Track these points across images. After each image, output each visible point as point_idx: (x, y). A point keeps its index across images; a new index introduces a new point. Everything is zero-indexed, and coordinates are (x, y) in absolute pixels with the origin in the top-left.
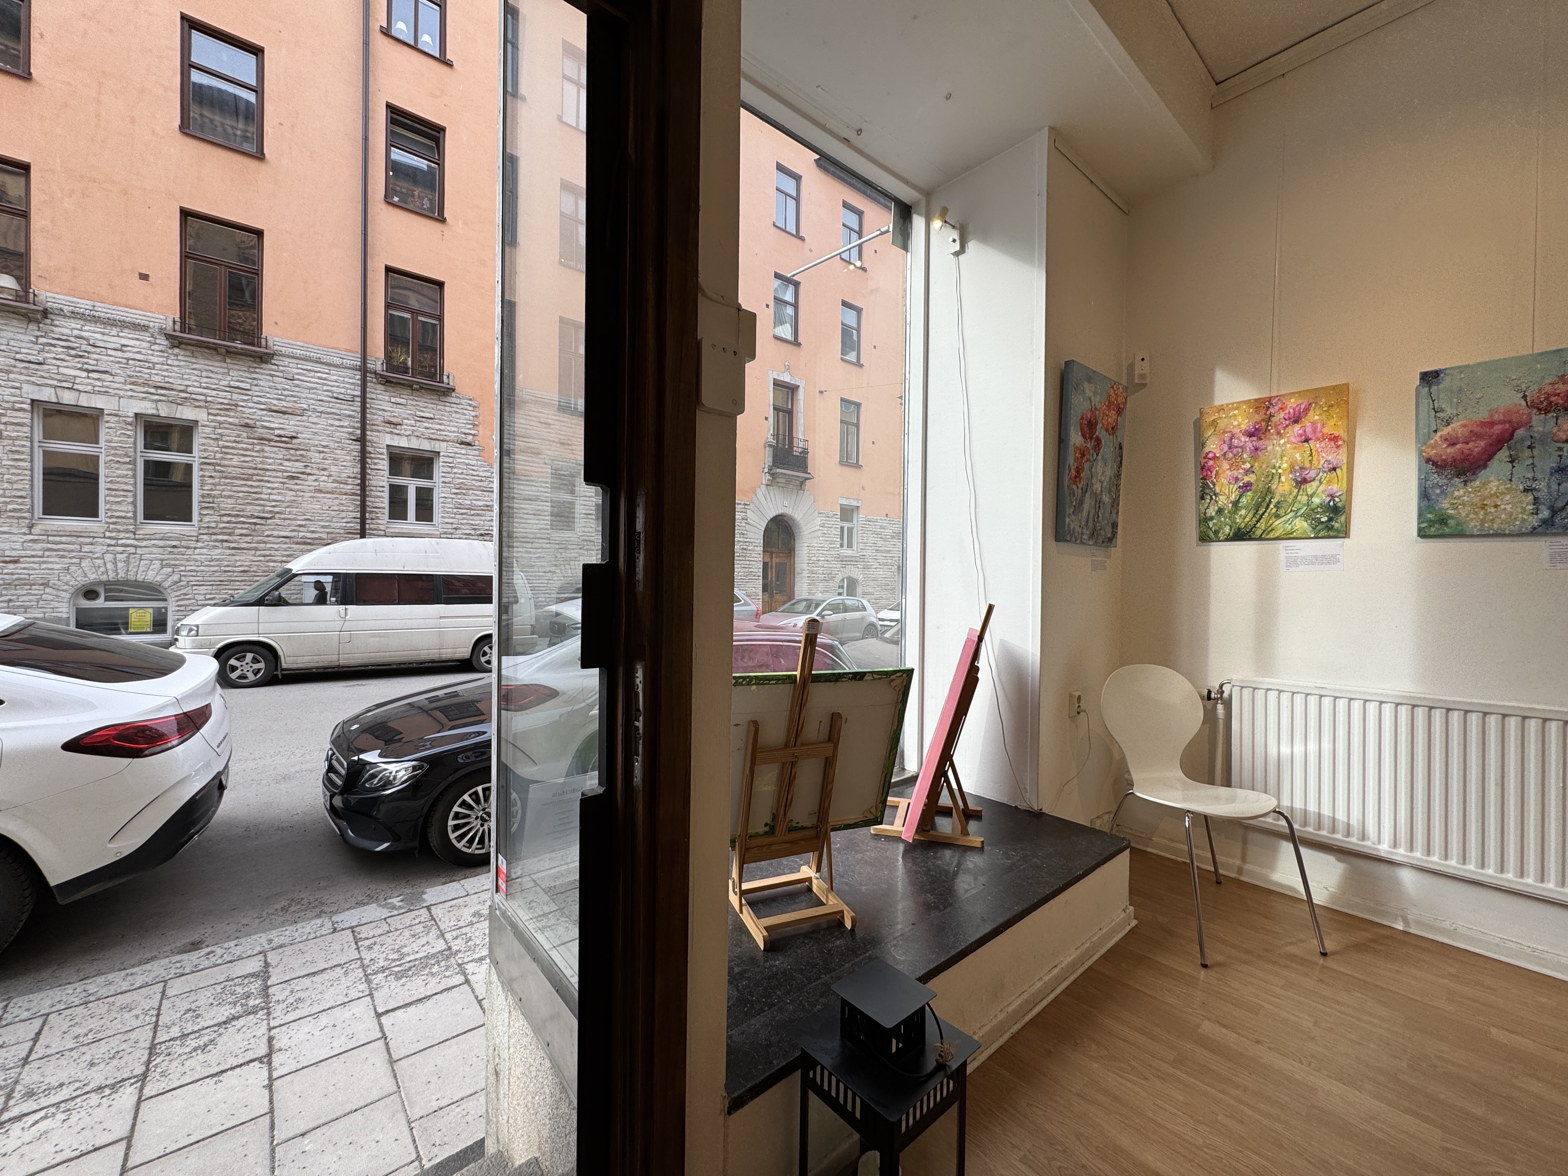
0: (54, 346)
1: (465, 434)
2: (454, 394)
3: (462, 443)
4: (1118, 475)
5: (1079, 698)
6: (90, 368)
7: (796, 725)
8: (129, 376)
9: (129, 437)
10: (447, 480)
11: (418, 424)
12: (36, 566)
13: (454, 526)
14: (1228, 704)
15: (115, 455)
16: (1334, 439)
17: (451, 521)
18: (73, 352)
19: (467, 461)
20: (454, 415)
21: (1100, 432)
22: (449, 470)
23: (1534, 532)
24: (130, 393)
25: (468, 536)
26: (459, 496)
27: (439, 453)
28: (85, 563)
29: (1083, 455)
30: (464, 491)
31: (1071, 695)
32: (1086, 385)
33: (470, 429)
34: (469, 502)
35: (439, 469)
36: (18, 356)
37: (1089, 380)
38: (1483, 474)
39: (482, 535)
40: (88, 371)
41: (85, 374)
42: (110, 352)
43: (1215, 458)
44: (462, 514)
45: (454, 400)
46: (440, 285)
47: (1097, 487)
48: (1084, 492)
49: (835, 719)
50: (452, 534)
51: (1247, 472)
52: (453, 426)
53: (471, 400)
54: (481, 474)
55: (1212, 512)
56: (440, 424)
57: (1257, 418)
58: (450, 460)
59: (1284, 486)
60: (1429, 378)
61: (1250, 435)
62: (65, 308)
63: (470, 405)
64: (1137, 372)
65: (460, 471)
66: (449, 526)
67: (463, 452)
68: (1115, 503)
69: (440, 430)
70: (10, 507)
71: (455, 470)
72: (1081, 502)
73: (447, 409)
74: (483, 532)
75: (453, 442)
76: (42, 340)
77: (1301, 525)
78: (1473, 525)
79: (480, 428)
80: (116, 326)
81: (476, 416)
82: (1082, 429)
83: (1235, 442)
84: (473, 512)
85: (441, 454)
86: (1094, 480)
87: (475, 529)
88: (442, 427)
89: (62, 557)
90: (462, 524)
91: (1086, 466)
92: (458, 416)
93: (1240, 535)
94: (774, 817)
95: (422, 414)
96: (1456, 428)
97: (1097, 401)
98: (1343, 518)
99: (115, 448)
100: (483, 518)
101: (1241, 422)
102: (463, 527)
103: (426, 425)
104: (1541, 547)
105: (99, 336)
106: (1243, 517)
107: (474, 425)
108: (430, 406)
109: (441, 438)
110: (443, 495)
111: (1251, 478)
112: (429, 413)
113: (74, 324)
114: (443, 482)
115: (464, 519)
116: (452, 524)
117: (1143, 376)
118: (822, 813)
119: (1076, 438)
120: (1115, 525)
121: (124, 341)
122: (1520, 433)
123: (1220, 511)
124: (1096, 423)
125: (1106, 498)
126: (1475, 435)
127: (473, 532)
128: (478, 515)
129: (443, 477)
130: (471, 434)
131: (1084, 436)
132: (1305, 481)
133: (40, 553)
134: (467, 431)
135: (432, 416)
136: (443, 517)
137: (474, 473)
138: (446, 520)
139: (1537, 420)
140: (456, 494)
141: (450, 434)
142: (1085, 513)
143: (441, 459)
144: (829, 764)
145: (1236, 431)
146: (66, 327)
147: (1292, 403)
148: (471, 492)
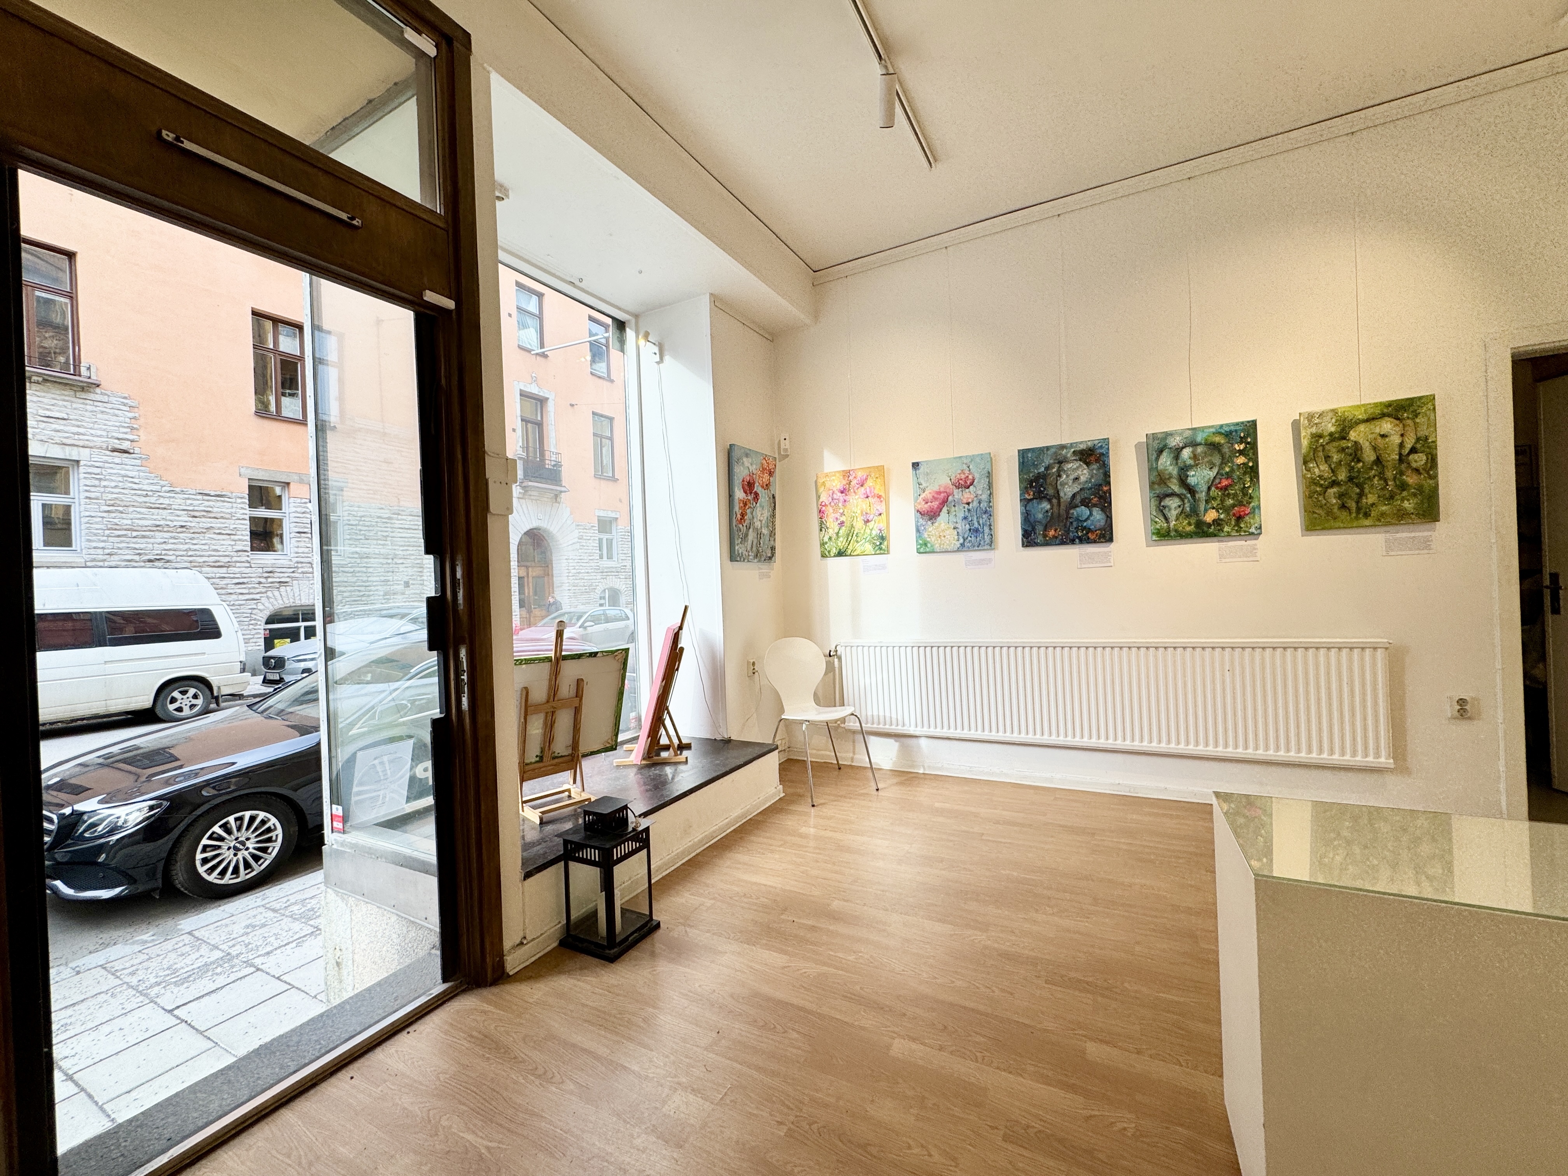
1: (119, 439)
2: (98, 390)
3: (114, 450)
4: (773, 516)
5: (754, 664)
7: (554, 689)
10: (92, 495)
11: (43, 425)
13: (107, 551)
14: (840, 658)
16: (879, 497)
17: (102, 545)
19: (123, 472)
20: (99, 416)
21: (757, 488)
22: (97, 483)
23: (958, 550)
25: (129, 564)
26: (113, 515)
27: (78, 462)
29: (745, 504)
30: (121, 509)
31: (748, 662)
32: (745, 459)
33: (126, 433)
34: (129, 522)
35: (78, 482)
37: (747, 455)
38: (939, 519)
39: (150, 561)
43: (825, 505)
44: (119, 536)
45: (98, 397)
46: (71, 256)
47: (758, 524)
48: (748, 528)
49: (579, 682)
50: (104, 560)
51: (842, 514)
52: (100, 429)
53: (125, 398)
54: (145, 487)
55: (826, 539)
56: (78, 426)
57: (844, 482)
58: (98, 471)
59: (859, 524)
60: (915, 465)
61: (842, 492)
63: (125, 405)
64: (782, 446)
65: (113, 484)
66: (100, 551)
67: (117, 460)
68: (772, 534)
69: (78, 434)
71: (104, 483)
72: (746, 535)
73: (88, 407)
74: (152, 557)
75: (101, 448)
77: (869, 548)
78: (937, 547)
79: (141, 433)
81: (135, 418)
82: (743, 488)
83: (835, 496)
84: (135, 534)
85: (82, 463)
86: (755, 520)
87: (140, 554)
88: (81, 430)
90: (119, 548)
91: (748, 511)
92: (106, 417)
93: (840, 554)
94: (542, 751)
95: (48, 413)
96: (927, 494)
97: (753, 468)
98: (886, 543)
100: (152, 540)
101: (837, 483)
102: (120, 552)
103: (54, 426)
104: (962, 557)
106: (841, 543)
107: (132, 429)
108: (61, 403)
109: (81, 443)
110: (87, 514)
111: (843, 519)
112: (60, 412)
114: (87, 498)
115: (121, 542)
116: (103, 548)
117: (786, 450)
118: (575, 745)
119: (739, 494)
120: (773, 549)
122: (950, 498)
123: (830, 538)
124: (754, 483)
125: (765, 531)
126: (935, 499)
127: (137, 558)
128: (144, 537)
129: (86, 491)
130: (128, 440)
131: (745, 492)
132: (868, 521)
134: (121, 436)
135: (66, 417)
136: (89, 541)
137: (135, 486)
138: (94, 544)
139: (956, 491)
140: (108, 512)
141: (95, 439)
142: (750, 542)
143: (82, 469)
144: (577, 711)
145: (835, 489)
147: (860, 474)
148: (131, 509)
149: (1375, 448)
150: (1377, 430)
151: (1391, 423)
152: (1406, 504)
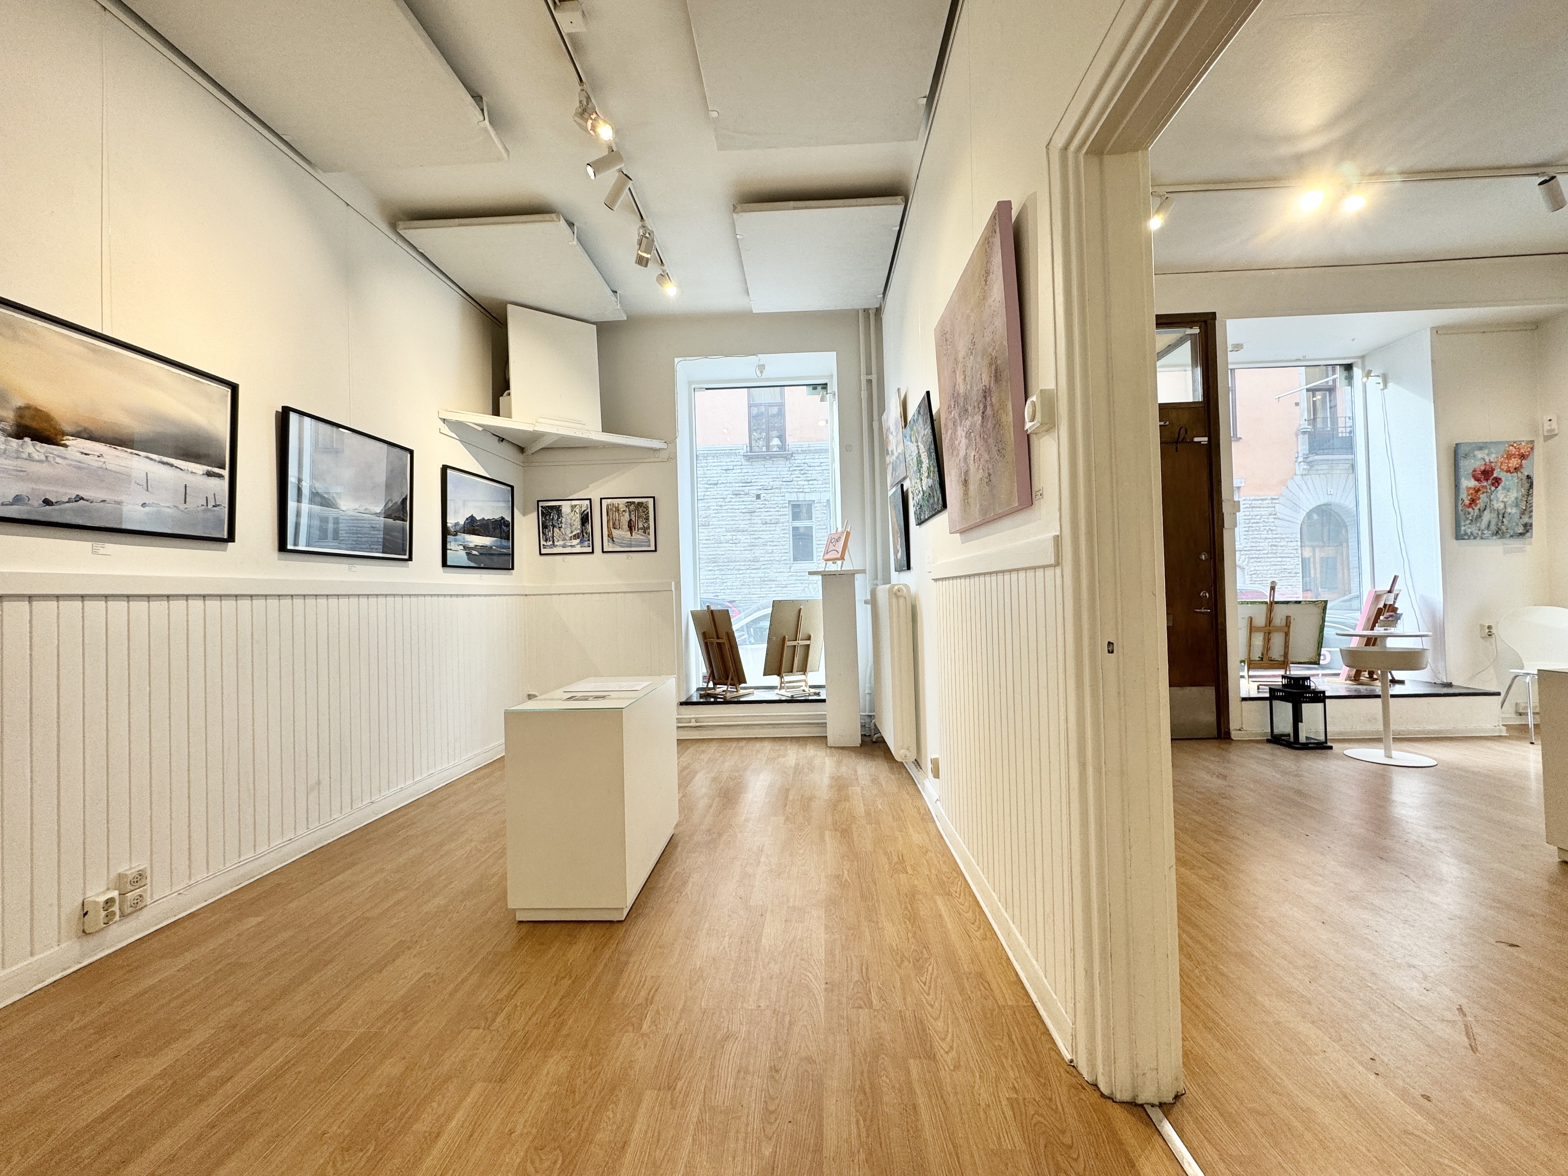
0: (795, 470)
4: (1528, 495)
5: (1489, 627)
6: (809, 479)
7: (1269, 620)
8: (824, 480)
9: (825, 514)
12: (792, 589)
15: (820, 525)
18: (802, 472)
21: (1499, 474)
24: (825, 489)
28: (810, 586)
29: (1478, 491)
31: (1482, 625)
32: (1481, 451)
36: (784, 480)
37: (1481, 449)
40: (808, 481)
41: (806, 483)
42: (817, 468)
47: (1499, 505)
48: (1483, 511)
49: (1288, 618)
62: (799, 449)
64: (1546, 428)
68: (1526, 512)
70: (783, 558)
72: (1481, 516)
76: (791, 469)
80: (817, 453)
82: (1475, 477)
86: (1494, 502)
89: (802, 583)
91: (1484, 496)
94: (1263, 654)
97: (1493, 458)
99: (819, 521)
105: (811, 460)
113: (802, 456)
117: (1551, 430)
118: (1286, 655)
119: (1468, 483)
120: (1527, 525)
121: (821, 461)
124: (1493, 470)
125: (1513, 510)
131: (1478, 480)
133: (794, 582)
142: (1485, 522)
144: (1287, 634)
146: (799, 459)
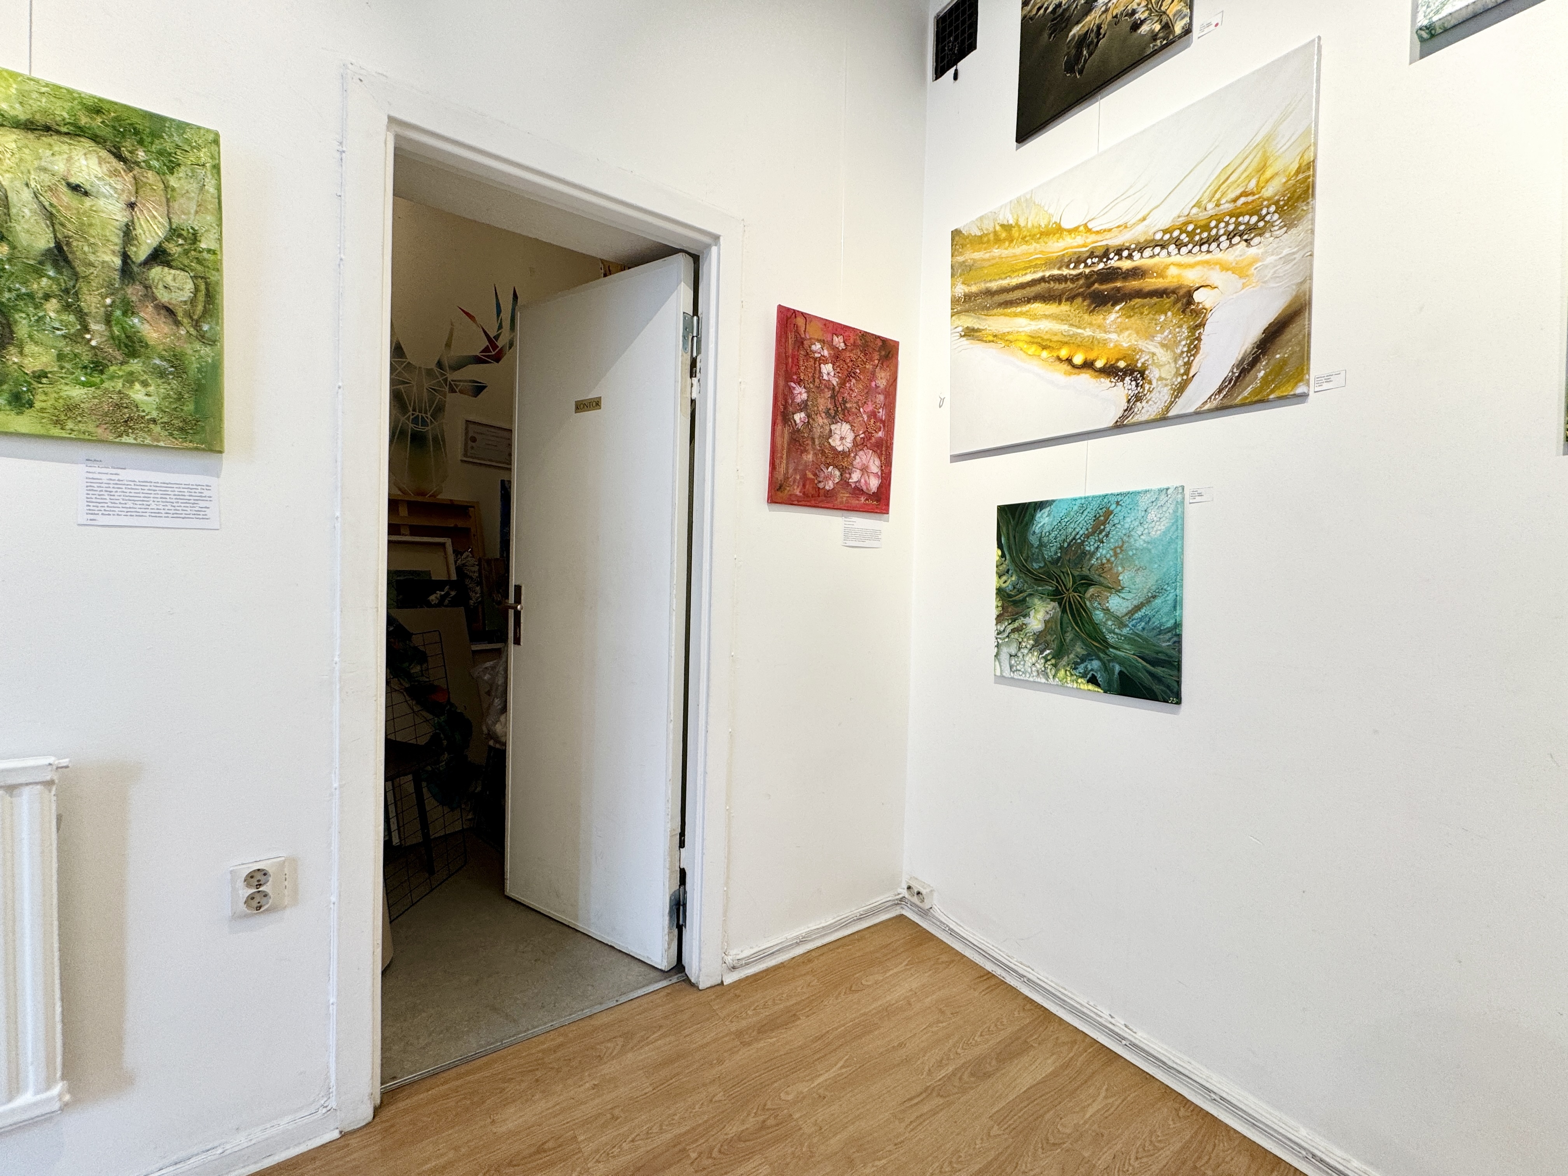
149: (51, 217)
150: (60, 167)
151: (101, 161)
152: (138, 394)
